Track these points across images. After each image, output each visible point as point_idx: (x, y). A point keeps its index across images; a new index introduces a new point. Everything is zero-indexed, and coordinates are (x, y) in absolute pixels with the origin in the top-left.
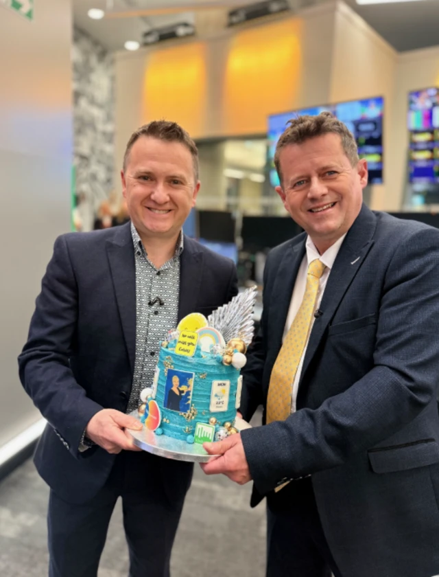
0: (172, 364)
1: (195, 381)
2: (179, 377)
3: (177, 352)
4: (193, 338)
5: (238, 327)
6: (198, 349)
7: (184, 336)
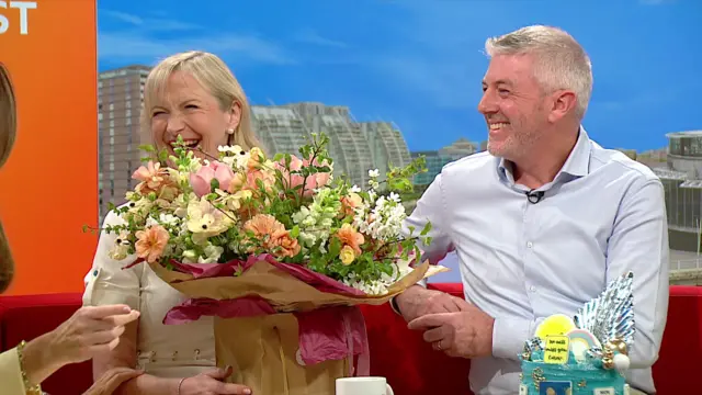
0: (543, 376)
1: (573, 390)
2: (554, 388)
3: (547, 360)
4: (563, 342)
5: (616, 324)
6: (571, 355)
7: (552, 342)
